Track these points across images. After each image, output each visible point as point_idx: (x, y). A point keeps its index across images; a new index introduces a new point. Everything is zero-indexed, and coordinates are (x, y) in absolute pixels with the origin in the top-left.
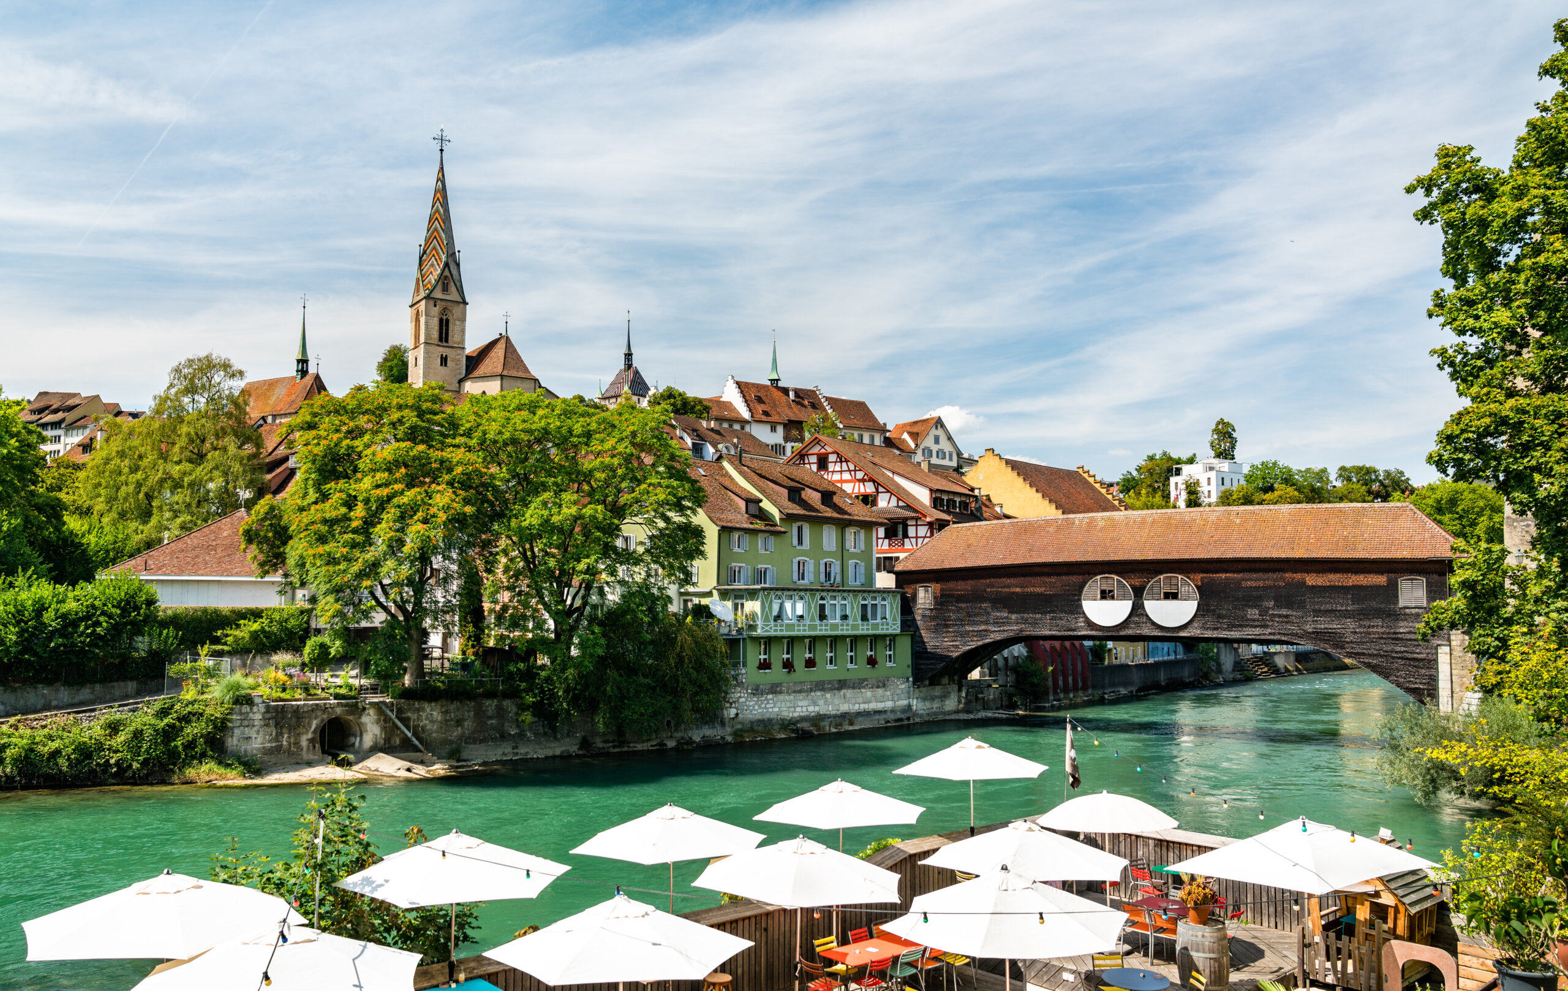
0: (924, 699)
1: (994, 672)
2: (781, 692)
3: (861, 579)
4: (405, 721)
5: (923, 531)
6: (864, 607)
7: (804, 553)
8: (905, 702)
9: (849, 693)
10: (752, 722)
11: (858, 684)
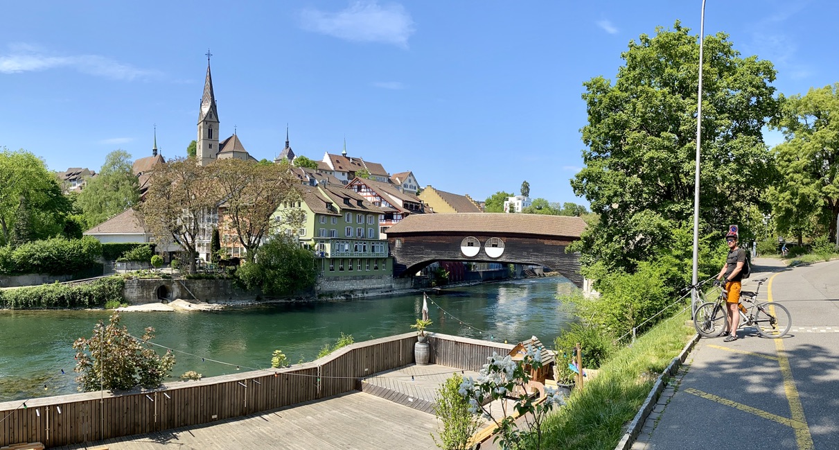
0: (397, 284)
1: (426, 273)
2: (339, 280)
3: (373, 236)
4: (189, 287)
5: (399, 217)
6: (373, 247)
7: (349, 225)
8: (390, 285)
9: (366, 281)
10: (326, 292)
11: (370, 277)
